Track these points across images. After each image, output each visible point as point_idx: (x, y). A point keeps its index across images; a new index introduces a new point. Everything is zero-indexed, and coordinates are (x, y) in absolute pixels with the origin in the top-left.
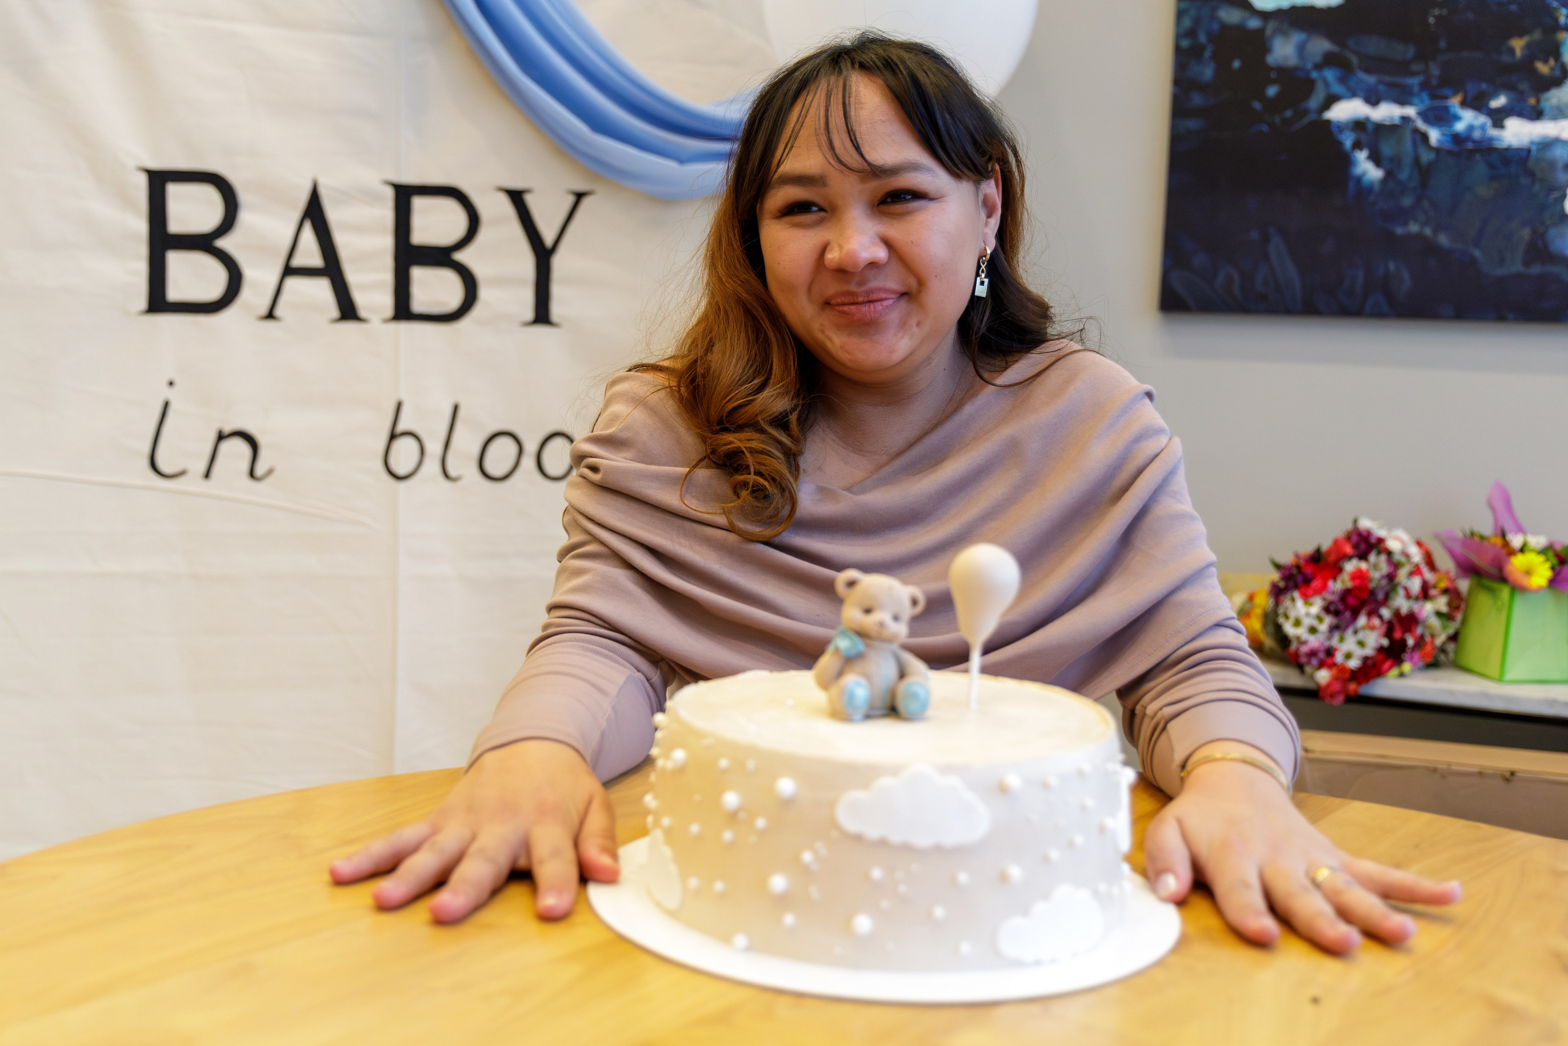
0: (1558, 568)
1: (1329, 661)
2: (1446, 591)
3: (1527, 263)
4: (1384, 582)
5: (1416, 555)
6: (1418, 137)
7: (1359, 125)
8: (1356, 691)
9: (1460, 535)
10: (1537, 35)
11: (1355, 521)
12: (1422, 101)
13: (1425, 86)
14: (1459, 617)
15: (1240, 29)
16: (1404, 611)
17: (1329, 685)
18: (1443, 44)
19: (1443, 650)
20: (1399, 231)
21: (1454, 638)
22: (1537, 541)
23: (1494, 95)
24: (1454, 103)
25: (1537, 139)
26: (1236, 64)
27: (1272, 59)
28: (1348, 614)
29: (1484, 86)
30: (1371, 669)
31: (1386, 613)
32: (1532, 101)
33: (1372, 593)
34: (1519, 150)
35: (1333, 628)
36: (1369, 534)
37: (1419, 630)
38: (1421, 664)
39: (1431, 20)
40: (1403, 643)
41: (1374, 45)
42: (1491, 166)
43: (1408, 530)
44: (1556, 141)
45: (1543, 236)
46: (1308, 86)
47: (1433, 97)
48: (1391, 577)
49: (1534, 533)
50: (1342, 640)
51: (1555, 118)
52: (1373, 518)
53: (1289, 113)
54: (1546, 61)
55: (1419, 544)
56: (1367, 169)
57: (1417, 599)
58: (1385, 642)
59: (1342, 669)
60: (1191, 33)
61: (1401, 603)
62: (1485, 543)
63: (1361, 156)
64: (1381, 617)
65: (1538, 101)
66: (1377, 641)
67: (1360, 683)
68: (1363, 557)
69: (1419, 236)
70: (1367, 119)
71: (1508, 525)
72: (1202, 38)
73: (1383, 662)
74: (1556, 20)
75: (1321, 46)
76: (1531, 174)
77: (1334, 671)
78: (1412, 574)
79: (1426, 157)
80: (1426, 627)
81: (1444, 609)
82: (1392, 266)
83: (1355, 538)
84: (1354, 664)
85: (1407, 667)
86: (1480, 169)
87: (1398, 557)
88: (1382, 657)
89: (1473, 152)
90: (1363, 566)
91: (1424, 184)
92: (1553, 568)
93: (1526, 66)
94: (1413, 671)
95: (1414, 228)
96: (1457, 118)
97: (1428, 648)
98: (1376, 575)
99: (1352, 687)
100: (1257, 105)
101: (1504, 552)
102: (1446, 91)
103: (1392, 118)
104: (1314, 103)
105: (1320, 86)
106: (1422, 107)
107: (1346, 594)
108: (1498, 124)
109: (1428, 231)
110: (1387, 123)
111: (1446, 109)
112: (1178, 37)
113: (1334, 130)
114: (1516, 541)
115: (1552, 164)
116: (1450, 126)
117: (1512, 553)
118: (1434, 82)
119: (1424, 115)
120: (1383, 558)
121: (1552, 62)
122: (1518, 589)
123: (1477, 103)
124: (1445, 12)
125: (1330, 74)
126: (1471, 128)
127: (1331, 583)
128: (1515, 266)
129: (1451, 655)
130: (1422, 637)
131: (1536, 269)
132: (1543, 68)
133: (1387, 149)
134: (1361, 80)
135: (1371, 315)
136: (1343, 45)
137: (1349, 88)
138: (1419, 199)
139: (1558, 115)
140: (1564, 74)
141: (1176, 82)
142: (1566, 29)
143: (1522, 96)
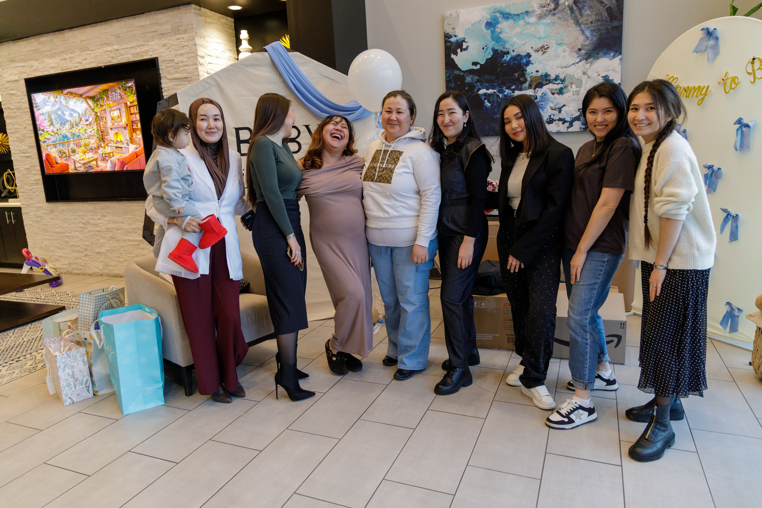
6: (497, 96)
7: (485, 94)
10: (520, 72)
12: (497, 88)
13: (498, 85)
15: (459, 75)
18: (501, 76)
20: (495, 117)
23: (512, 86)
24: (504, 88)
26: (459, 83)
27: (466, 81)
29: (510, 84)
32: (520, 87)
39: (498, 70)
41: (487, 77)
46: (474, 87)
47: (500, 87)
51: (525, 90)
53: (470, 93)
54: (522, 78)
56: (488, 104)
60: (449, 77)
63: (486, 101)
70: (487, 93)
72: (451, 78)
74: (524, 69)
75: (476, 78)
79: (499, 100)
82: (494, 124)
93: (518, 79)
96: (505, 91)
102: (502, 86)
104: (475, 90)
105: (476, 87)
108: (513, 92)
110: (491, 93)
111: (503, 90)
112: (446, 78)
113: (480, 96)
116: (504, 93)
118: (500, 84)
119: (498, 91)
123: (509, 88)
124: (501, 68)
125: (478, 84)
126: (508, 93)
132: (522, 79)
133: (491, 99)
134: (485, 85)
135: (490, 136)
136: (481, 77)
137: (482, 87)
138: (498, 110)
139: (525, 89)
140: (526, 80)
141: (446, 88)
142: (526, 70)
143: (517, 86)
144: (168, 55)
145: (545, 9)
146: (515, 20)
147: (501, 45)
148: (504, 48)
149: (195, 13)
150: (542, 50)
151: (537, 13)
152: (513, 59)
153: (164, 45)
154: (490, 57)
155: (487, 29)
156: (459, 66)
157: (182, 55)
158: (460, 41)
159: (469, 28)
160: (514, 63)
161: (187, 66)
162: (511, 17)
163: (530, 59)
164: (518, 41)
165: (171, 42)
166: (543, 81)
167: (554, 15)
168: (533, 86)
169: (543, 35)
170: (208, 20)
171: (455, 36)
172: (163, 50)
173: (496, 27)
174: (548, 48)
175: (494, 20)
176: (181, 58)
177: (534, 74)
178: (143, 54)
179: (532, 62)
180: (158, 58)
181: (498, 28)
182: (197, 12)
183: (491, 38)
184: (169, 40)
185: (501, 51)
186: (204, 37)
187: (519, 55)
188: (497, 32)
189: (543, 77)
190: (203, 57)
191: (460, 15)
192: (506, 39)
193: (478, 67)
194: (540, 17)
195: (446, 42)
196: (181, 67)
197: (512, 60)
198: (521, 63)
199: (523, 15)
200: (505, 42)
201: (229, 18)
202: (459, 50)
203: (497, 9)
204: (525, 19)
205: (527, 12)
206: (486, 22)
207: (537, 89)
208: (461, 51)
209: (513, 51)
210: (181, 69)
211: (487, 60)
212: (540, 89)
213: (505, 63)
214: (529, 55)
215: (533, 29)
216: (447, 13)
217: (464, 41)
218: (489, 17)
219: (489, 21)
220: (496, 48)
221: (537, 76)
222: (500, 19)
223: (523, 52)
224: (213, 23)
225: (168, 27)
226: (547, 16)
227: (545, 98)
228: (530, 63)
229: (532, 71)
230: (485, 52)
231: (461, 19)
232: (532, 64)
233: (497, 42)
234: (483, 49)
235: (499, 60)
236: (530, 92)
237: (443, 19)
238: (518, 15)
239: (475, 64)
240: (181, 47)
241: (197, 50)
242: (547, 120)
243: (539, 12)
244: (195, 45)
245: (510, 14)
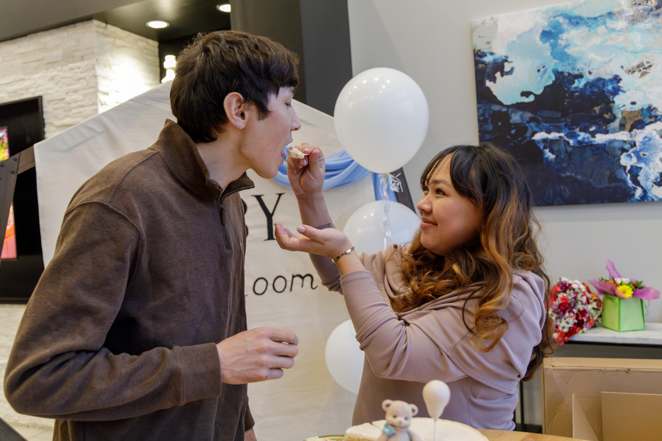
0: (635, 289)
1: (557, 330)
2: (595, 300)
3: (609, 183)
4: (573, 300)
5: (583, 289)
6: (566, 143)
7: (545, 141)
8: (568, 340)
9: (598, 280)
10: (603, 105)
11: (560, 279)
12: (566, 130)
13: (566, 126)
14: (601, 309)
15: (500, 112)
16: (581, 309)
17: (558, 338)
18: (571, 111)
19: (597, 321)
20: (563, 175)
21: (600, 316)
22: (626, 280)
23: (591, 127)
24: (577, 130)
25: (608, 140)
26: (500, 124)
27: (512, 121)
28: (562, 313)
29: (587, 124)
30: (572, 331)
31: (575, 311)
32: (604, 128)
33: (569, 304)
34: (602, 144)
35: (557, 318)
36: (566, 283)
37: (587, 315)
38: (590, 327)
39: (566, 103)
40: (582, 321)
41: (547, 113)
42: (593, 151)
43: (579, 280)
44: (615, 140)
45: (614, 173)
46: (525, 129)
47: (569, 129)
48: (575, 298)
49: (624, 278)
50: (560, 322)
51: (613, 133)
52: (566, 277)
53: (520, 139)
54: (607, 114)
55: (584, 284)
56: (549, 155)
57: (585, 304)
58: (576, 321)
59: (562, 333)
60: (483, 115)
61: (580, 307)
62: (608, 282)
63: (547, 151)
64: (573, 312)
65: (607, 127)
66: (573, 322)
67: (569, 337)
68: (565, 292)
69: (570, 176)
70: (547, 138)
71: (614, 275)
72: (487, 116)
73: (576, 328)
74: (609, 100)
75: (528, 115)
76: (607, 152)
77: (559, 333)
78: (582, 296)
79: (569, 149)
80: (589, 313)
81: (596, 307)
82: (562, 187)
83: (561, 285)
84: (566, 330)
85: (585, 329)
86: (589, 152)
87: (577, 290)
88: (576, 327)
89: (586, 146)
90: (565, 295)
91: (570, 159)
92: (633, 290)
93: (601, 116)
94: (587, 330)
95: (568, 174)
96: (579, 135)
97: (592, 321)
98: (570, 298)
99: (566, 338)
100: (509, 137)
101: (615, 285)
102: (574, 127)
103: (556, 137)
104: (528, 134)
105: (529, 128)
106: (566, 133)
107: (560, 305)
108: (593, 136)
109: (573, 175)
110: (554, 139)
111: (575, 133)
112: (479, 116)
113: (536, 142)
114: (618, 281)
115: (614, 148)
116: (577, 139)
117: (617, 285)
118: (569, 124)
119: (567, 135)
120: (572, 291)
121: (610, 114)
122: (621, 298)
123: (585, 130)
124: (570, 100)
125: (532, 124)
126: (584, 138)
127: (554, 302)
128: (605, 184)
129: (600, 322)
130: (589, 317)
131: (613, 185)
132: (607, 116)
133: (555, 148)
134: (544, 125)
135: (557, 205)
136: (536, 114)
137: (540, 129)
138: (569, 164)
139: (614, 131)
140: (614, 118)
141: (480, 131)
142: (614, 102)
143: (600, 126)
144: (57, 92)
145: (641, 7)
146: (590, 27)
147: (569, 64)
148: (574, 69)
149: (97, 32)
150: (640, 71)
151: (627, 14)
152: (590, 85)
153: (52, 79)
154: (550, 82)
155: (544, 42)
156: (499, 98)
157: (76, 91)
158: (500, 61)
159: (513, 42)
160: (593, 92)
161: (82, 106)
162: (583, 22)
163: (620, 85)
164: (598, 58)
165: (62, 74)
166: (644, 118)
167: (658, 15)
168: (628, 126)
169: (640, 47)
170: (118, 42)
171: (492, 54)
172: (51, 85)
173: (559, 38)
174: (650, 66)
175: (555, 28)
176: (75, 96)
177: (629, 108)
178: (23, 92)
179: (624, 89)
180: (41, 97)
181: (562, 40)
182: (101, 30)
183: (552, 54)
184: (60, 71)
185: (569, 73)
186: (110, 66)
187: (600, 79)
188: (561, 45)
189: (645, 112)
190: (106, 94)
191: (499, 23)
192: (576, 55)
193: (531, 98)
194: (634, 20)
195: (477, 63)
196: (74, 108)
197: (588, 87)
198: (604, 91)
199: (603, 18)
200: (575, 60)
201: (151, 42)
202: (498, 75)
203: (558, 11)
204: (608, 24)
205: (610, 14)
206: (540, 31)
207: (635, 131)
208: (502, 75)
209: (590, 73)
210: (74, 111)
211: (546, 88)
212: (640, 131)
213: (577, 92)
214: (617, 79)
215: (621, 38)
216: (478, 20)
217: (506, 61)
218: (546, 23)
219: (547, 29)
220: (560, 70)
221: (633, 110)
222: (565, 26)
223: (607, 74)
224: (125, 47)
225: (59, 52)
226: (646, 18)
227: (650, 145)
228: (620, 90)
229: (625, 103)
230: (542, 77)
231: (500, 29)
232: (624, 92)
233: (562, 60)
234: (539, 71)
235: (566, 87)
236: (623, 136)
237: (472, 30)
238: (595, 19)
239: (526, 94)
240: (75, 80)
241: (97, 84)
242: (656, 179)
243: (632, 13)
244: (96, 76)
245: (581, 18)
